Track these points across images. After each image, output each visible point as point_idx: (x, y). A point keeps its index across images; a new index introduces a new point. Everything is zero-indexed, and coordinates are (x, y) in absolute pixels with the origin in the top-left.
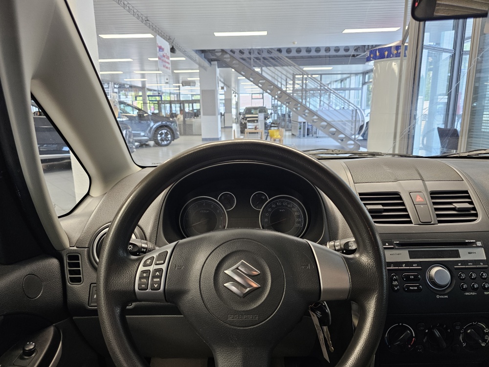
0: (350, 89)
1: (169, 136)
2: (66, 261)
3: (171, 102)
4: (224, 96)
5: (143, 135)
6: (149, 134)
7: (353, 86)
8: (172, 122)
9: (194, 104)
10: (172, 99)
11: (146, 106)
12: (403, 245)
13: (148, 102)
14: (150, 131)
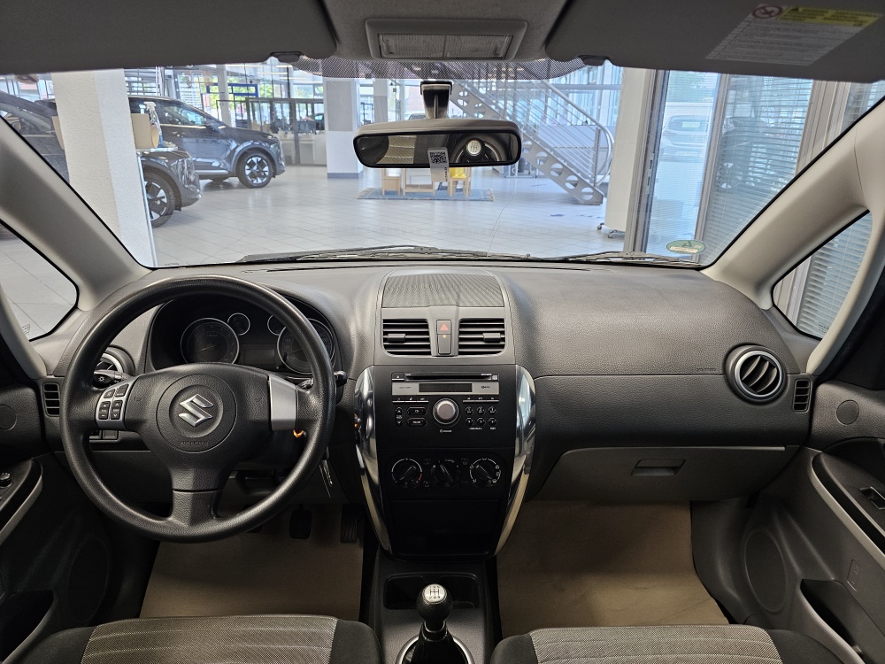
0: (602, 88)
1: (266, 169)
2: (43, 391)
3: (272, 101)
4: (372, 88)
5: (219, 165)
6: (228, 165)
7: (607, 82)
8: (271, 142)
9: (316, 105)
10: (277, 95)
11: (227, 107)
12: (414, 378)
13: (231, 97)
14: (229, 159)
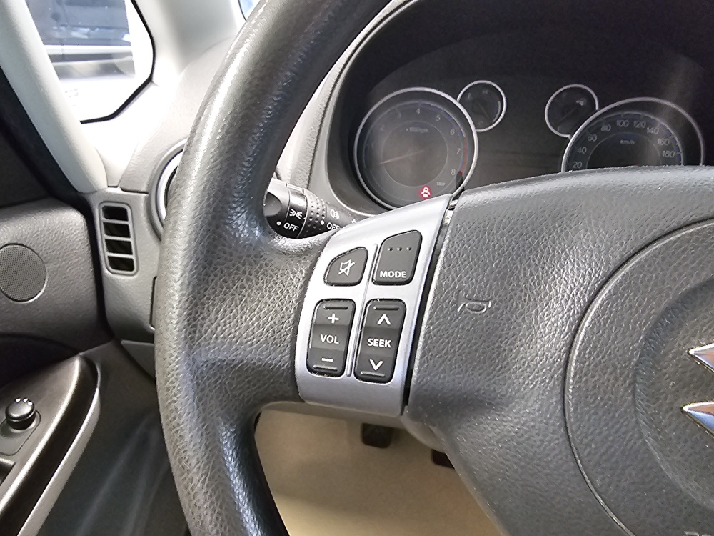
2: (100, 218)
